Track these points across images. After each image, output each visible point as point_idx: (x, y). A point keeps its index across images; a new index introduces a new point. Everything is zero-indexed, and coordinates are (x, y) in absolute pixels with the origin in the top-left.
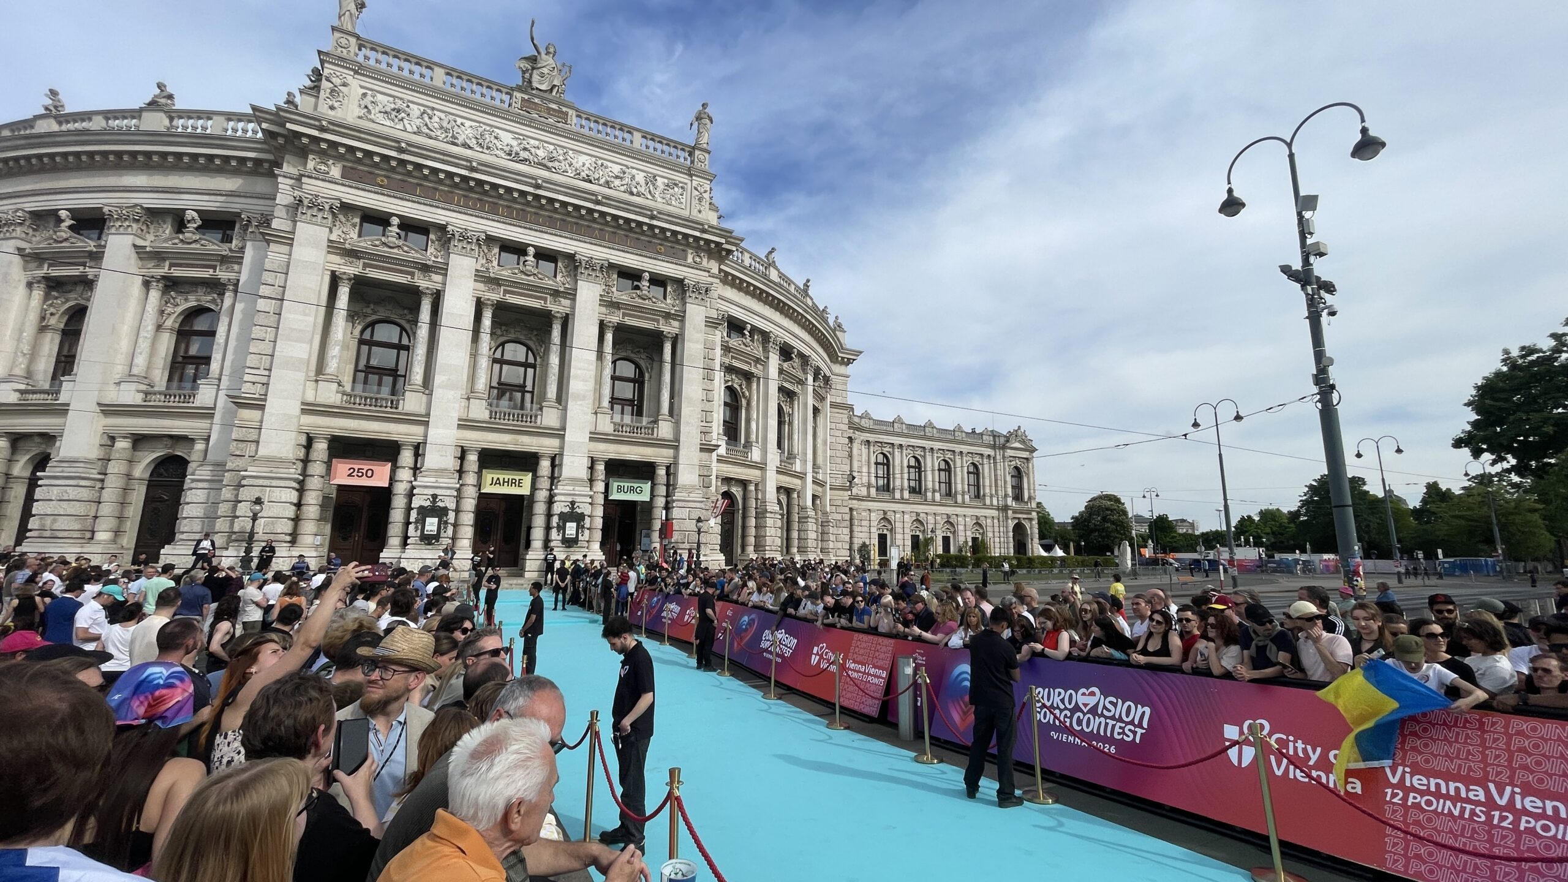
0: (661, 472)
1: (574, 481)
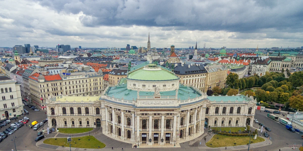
0: (171, 134)
1: (162, 136)
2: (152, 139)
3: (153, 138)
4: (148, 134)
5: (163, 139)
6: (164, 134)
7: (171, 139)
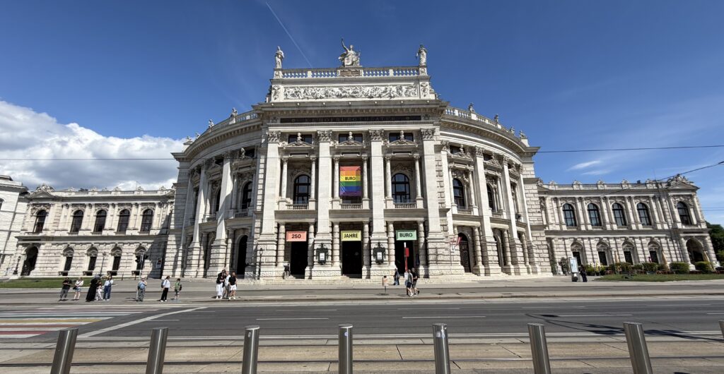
0: (421, 225)
1: (379, 233)
2: (329, 247)
3: (337, 247)
4: (312, 228)
5: (385, 246)
6: (387, 226)
7: (422, 253)
